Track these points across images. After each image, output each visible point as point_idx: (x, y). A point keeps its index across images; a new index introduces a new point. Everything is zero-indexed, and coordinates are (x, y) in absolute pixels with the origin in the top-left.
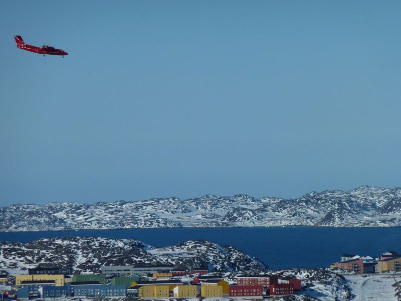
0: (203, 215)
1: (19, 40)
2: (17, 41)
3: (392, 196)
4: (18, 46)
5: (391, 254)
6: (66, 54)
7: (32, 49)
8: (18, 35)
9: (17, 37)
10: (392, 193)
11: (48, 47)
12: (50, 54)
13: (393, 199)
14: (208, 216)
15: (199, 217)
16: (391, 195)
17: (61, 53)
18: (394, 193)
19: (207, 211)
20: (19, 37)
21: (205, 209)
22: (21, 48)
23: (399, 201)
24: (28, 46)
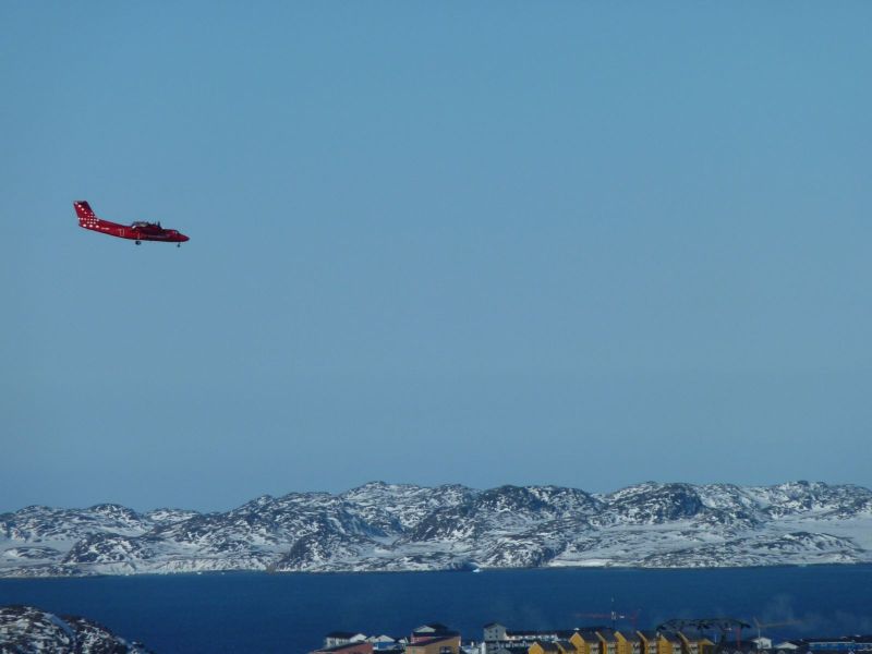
0: (20, 550)
1: (84, 210)
2: (79, 213)
3: (435, 502)
4: (82, 223)
5: (432, 630)
6: (185, 239)
7: (112, 229)
8: (82, 200)
9: (80, 203)
10: (435, 498)
11: (149, 226)
12: (151, 239)
13: (437, 511)
14: (32, 552)
15: (13, 554)
16: (432, 500)
17: (175, 237)
18: (438, 498)
19: (30, 541)
20: (85, 204)
21: (27, 537)
22: (88, 228)
23: (449, 513)
24: (102, 223)
